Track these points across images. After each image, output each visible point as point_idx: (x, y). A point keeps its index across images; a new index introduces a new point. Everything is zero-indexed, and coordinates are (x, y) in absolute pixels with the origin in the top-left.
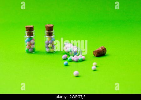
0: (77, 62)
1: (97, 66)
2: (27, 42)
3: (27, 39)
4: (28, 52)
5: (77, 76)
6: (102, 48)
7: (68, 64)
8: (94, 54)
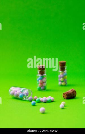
0: (45, 102)
1: (65, 105)
2: (40, 81)
3: (40, 77)
4: (40, 90)
5: (44, 113)
6: (71, 90)
7: (36, 104)
8: (64, 97)
